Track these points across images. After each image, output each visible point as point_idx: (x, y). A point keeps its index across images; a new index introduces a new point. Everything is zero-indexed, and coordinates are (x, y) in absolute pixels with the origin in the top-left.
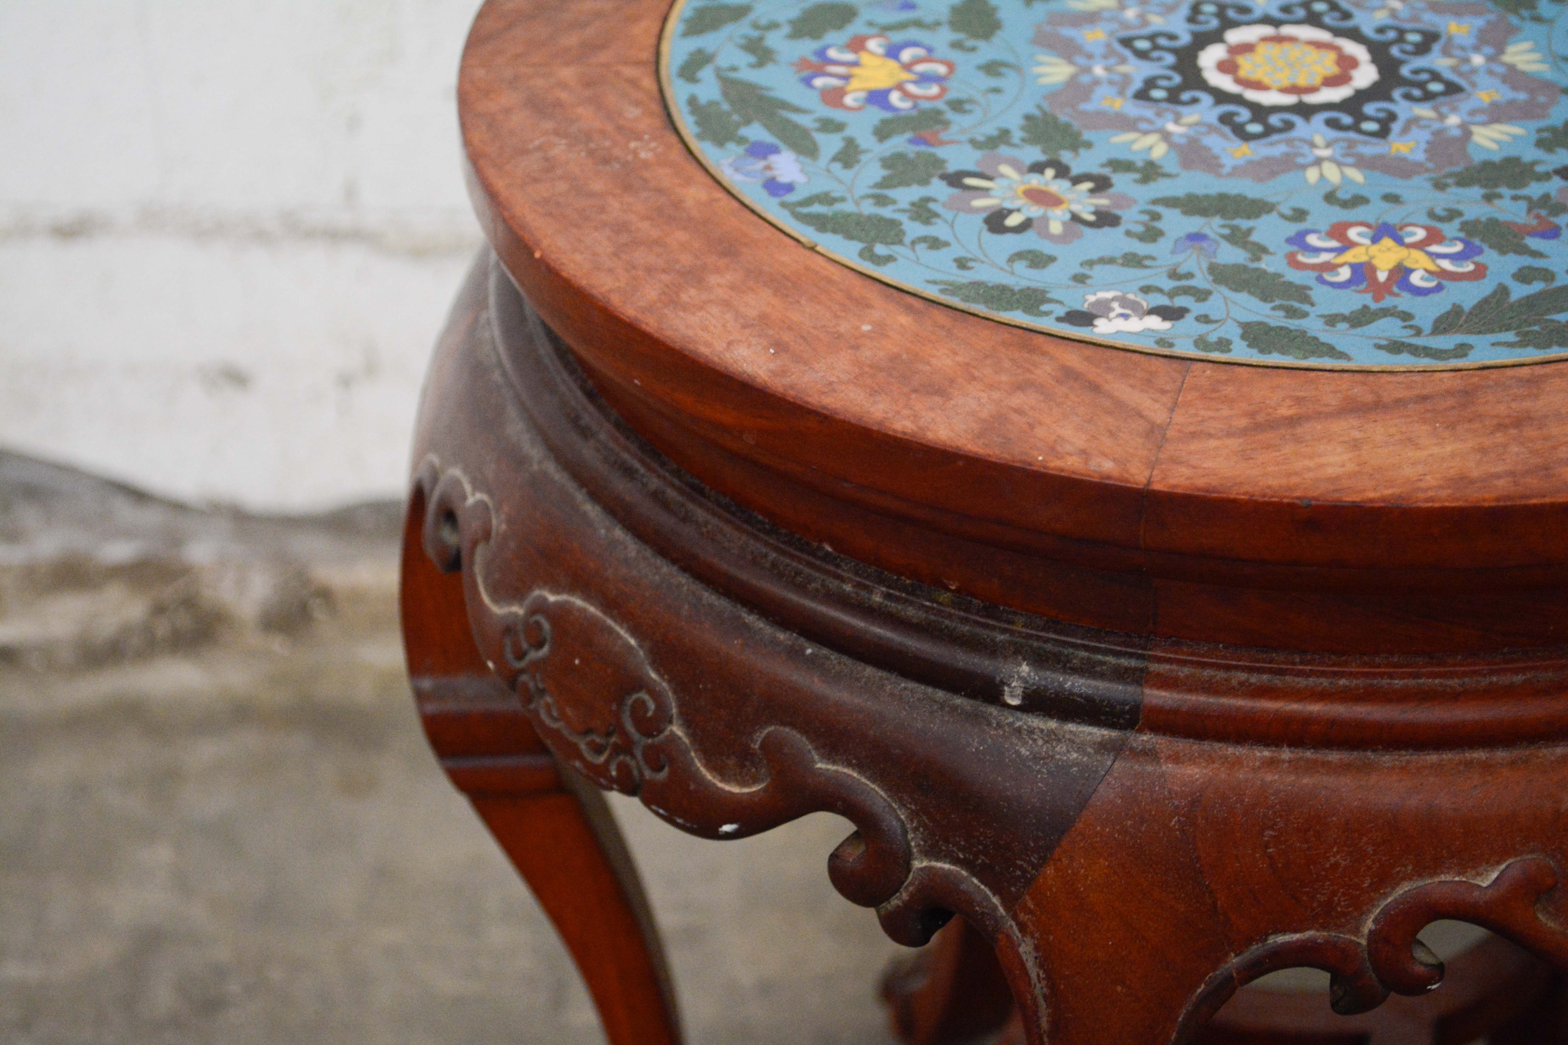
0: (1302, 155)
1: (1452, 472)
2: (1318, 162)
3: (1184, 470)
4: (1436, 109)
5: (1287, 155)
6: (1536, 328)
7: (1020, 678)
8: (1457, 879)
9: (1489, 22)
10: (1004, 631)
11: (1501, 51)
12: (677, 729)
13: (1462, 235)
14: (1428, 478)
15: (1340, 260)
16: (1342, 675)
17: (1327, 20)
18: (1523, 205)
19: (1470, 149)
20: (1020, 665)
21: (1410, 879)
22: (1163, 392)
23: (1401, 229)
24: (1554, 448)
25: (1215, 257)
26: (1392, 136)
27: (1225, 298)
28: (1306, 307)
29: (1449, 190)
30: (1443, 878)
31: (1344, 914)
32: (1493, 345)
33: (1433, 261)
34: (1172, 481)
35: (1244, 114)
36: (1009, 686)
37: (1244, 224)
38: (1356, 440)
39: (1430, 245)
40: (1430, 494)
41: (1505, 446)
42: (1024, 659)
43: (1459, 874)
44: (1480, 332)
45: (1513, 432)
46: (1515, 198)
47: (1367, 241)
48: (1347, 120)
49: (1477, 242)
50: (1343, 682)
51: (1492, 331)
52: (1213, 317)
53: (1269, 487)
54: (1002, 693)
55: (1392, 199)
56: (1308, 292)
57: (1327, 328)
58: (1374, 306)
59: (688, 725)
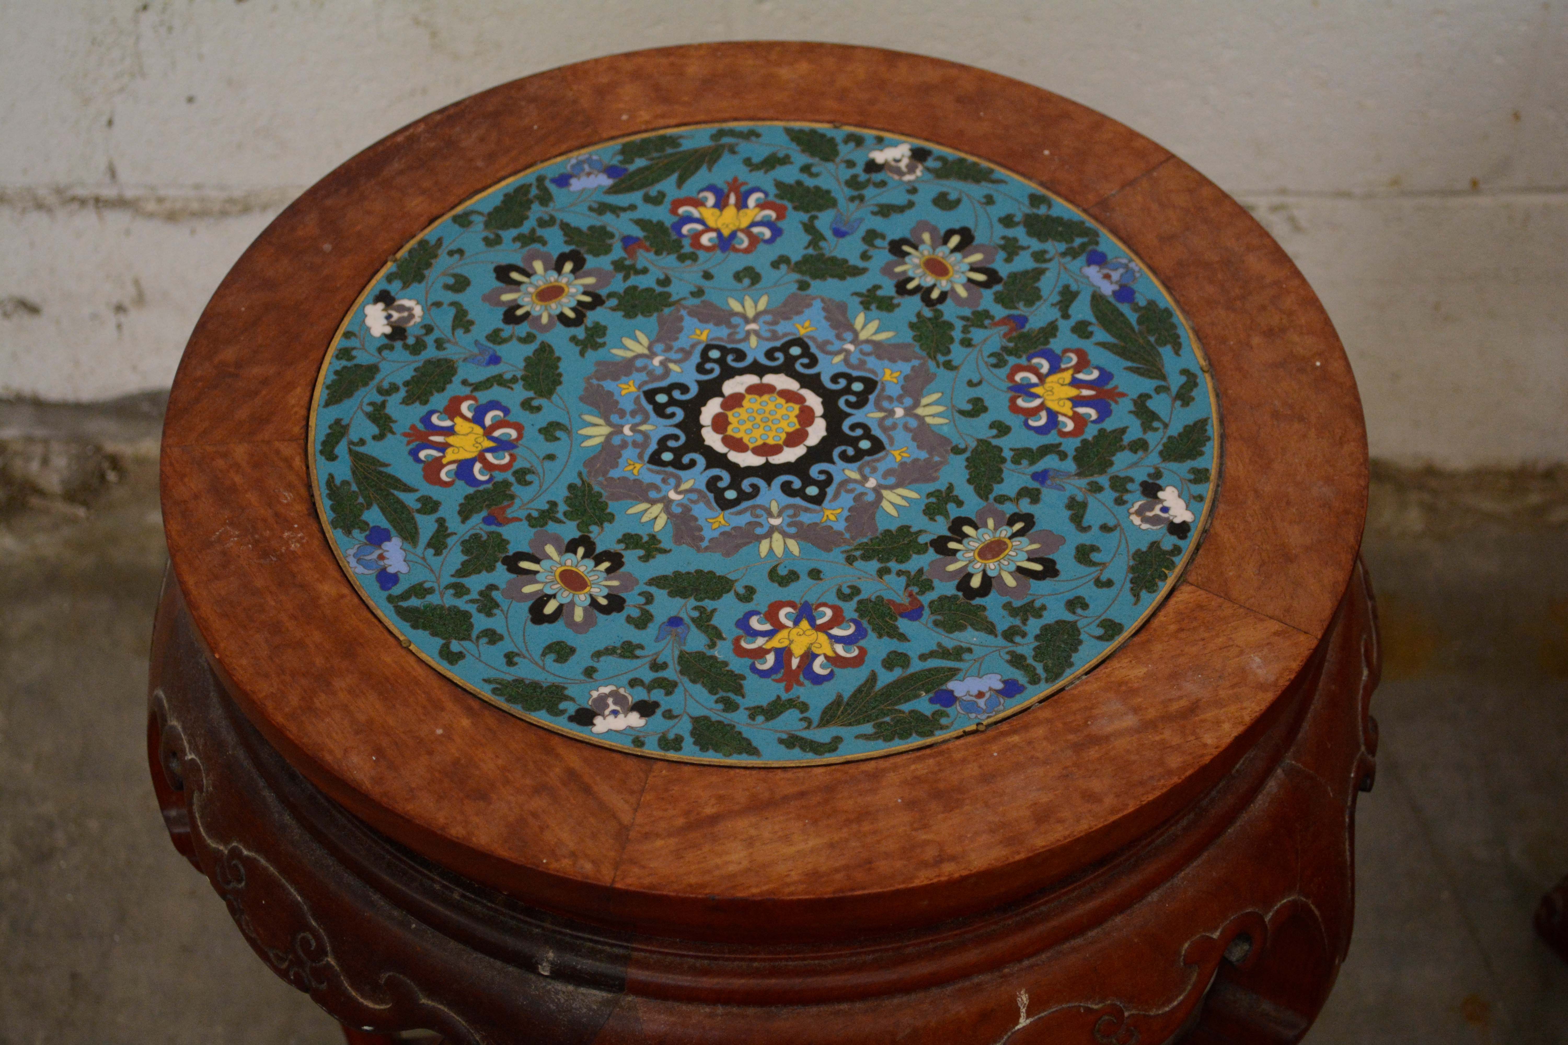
0: (760, 525)
1: (810, 866)
2: (773, 529)
3: (636, 870)
4: (860, 470)
5: (750, 523)
6: (887, 719)
7: (548, 961)
9: (913, 368)
10: (538, 927)
11: (917, 404)
12: (331, 960)
13: (855, 616)
14: (793, 873)
15: (768, 646)
16: (755, 960)
17: (798, 367)
18: (903, 580)
19: (878, 516)
20: (548, 952)
22: (632, 792)
23: (816, 609)
24: (878, 842)
25: (685, 644)
26: (826, 503)
27: (686, 690)
28: (738, 699)
29: (855, 564)
32: (857, 737)
33: (832, 645)
34: (629, 881)
35: (726, 477)
36: (541, 965)
37: (709, 604)
38: (751, 838)
39: (832, 628)
40: (792, 888)
41: (847, 840)
42: (551, 948)
44: (850, 724)
45: (855, 827)
46: (900, 573)
47: (789, 623)
48: (797, 484)
49: (865, 623)
50: (756, 964)
51: (858, 723)
52: (675, 713)
53: (690, 885)
54: (538, 968)
55: (815, 574)
56: (742, 682)
57: (749, 721)
58: (785, 696)
59: (337, 958)
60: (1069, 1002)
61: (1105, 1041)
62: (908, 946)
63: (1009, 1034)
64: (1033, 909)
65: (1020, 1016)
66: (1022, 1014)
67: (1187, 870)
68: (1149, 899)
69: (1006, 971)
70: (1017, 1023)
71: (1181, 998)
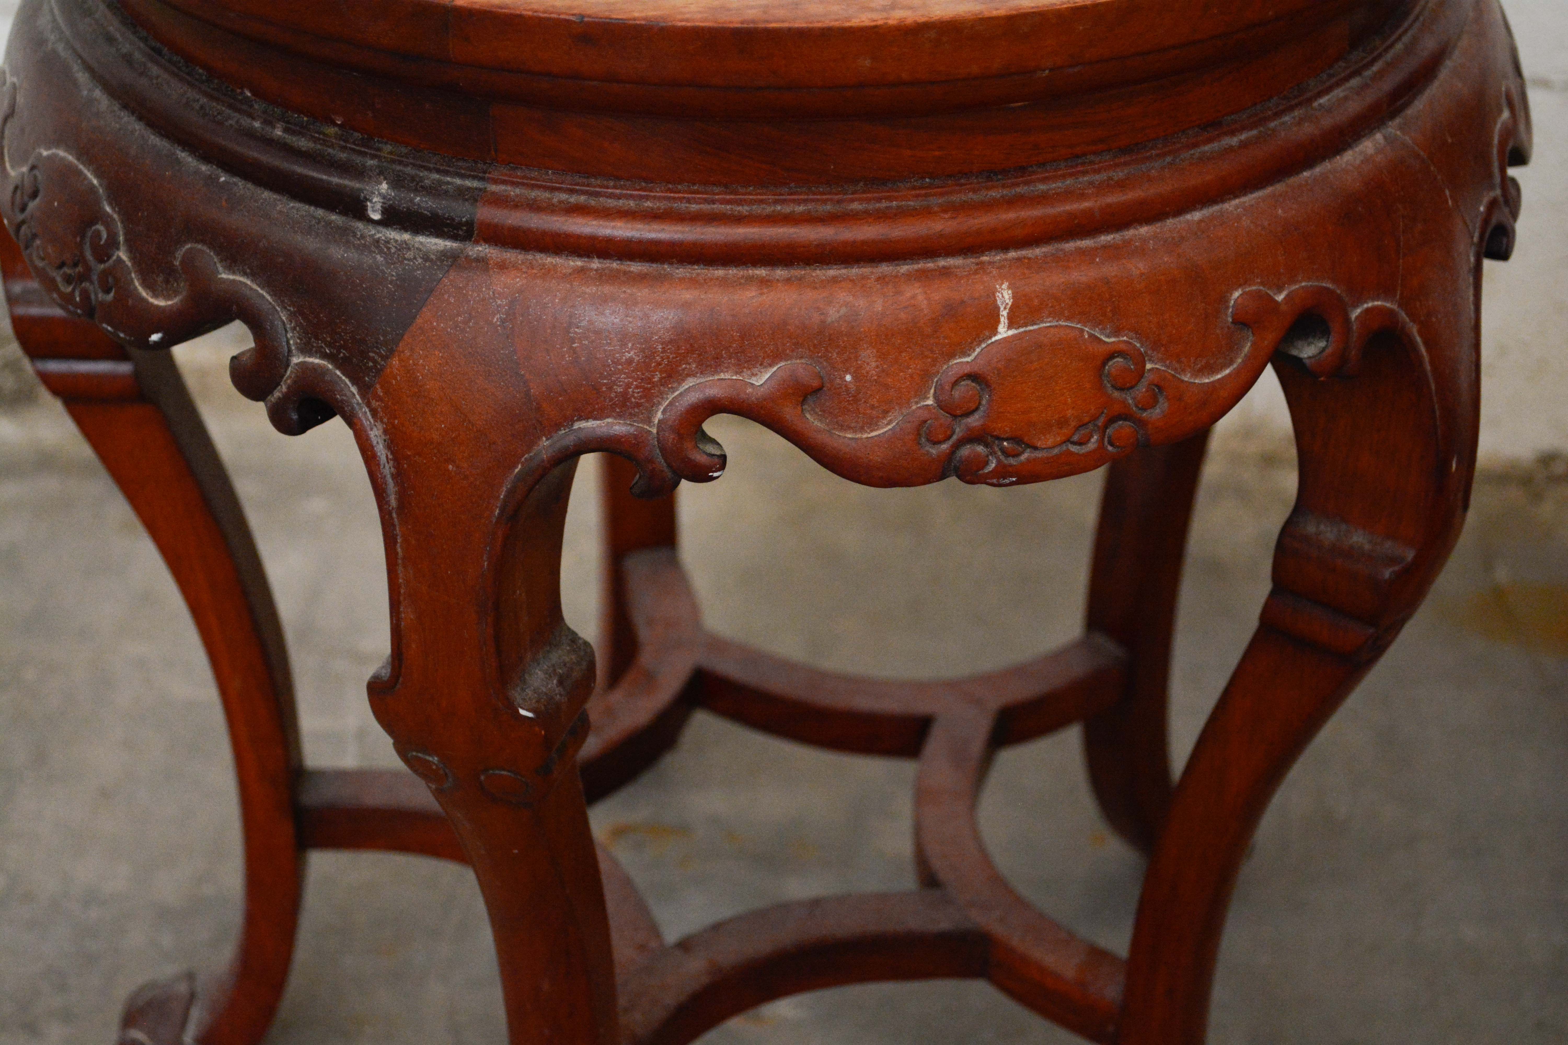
7: (380, 194)
8: (734, 377)
10: (373, 157)
12: (123, 255)
16: (647, 198)
20: (381, 183)
21: (694, 376)
30: (722, 376)
31: (638, 405)
36: (371, 201)
40: (688, 17)
42: (385, 179)
43: (736, 373)
50: (648, 204)
54: (365, 208)
59: (131, 250)
60: (1068, 319)
61: (1116, 394)
62: (852, 201)
63: (983, 346)
64: (1026, 183)
65: (998, 322)
66: (1002, 319)
67: (1244, 199)
68: (1188, 217)
69: (985, 258)
70: (995, 332)
71: (1227, 371)
